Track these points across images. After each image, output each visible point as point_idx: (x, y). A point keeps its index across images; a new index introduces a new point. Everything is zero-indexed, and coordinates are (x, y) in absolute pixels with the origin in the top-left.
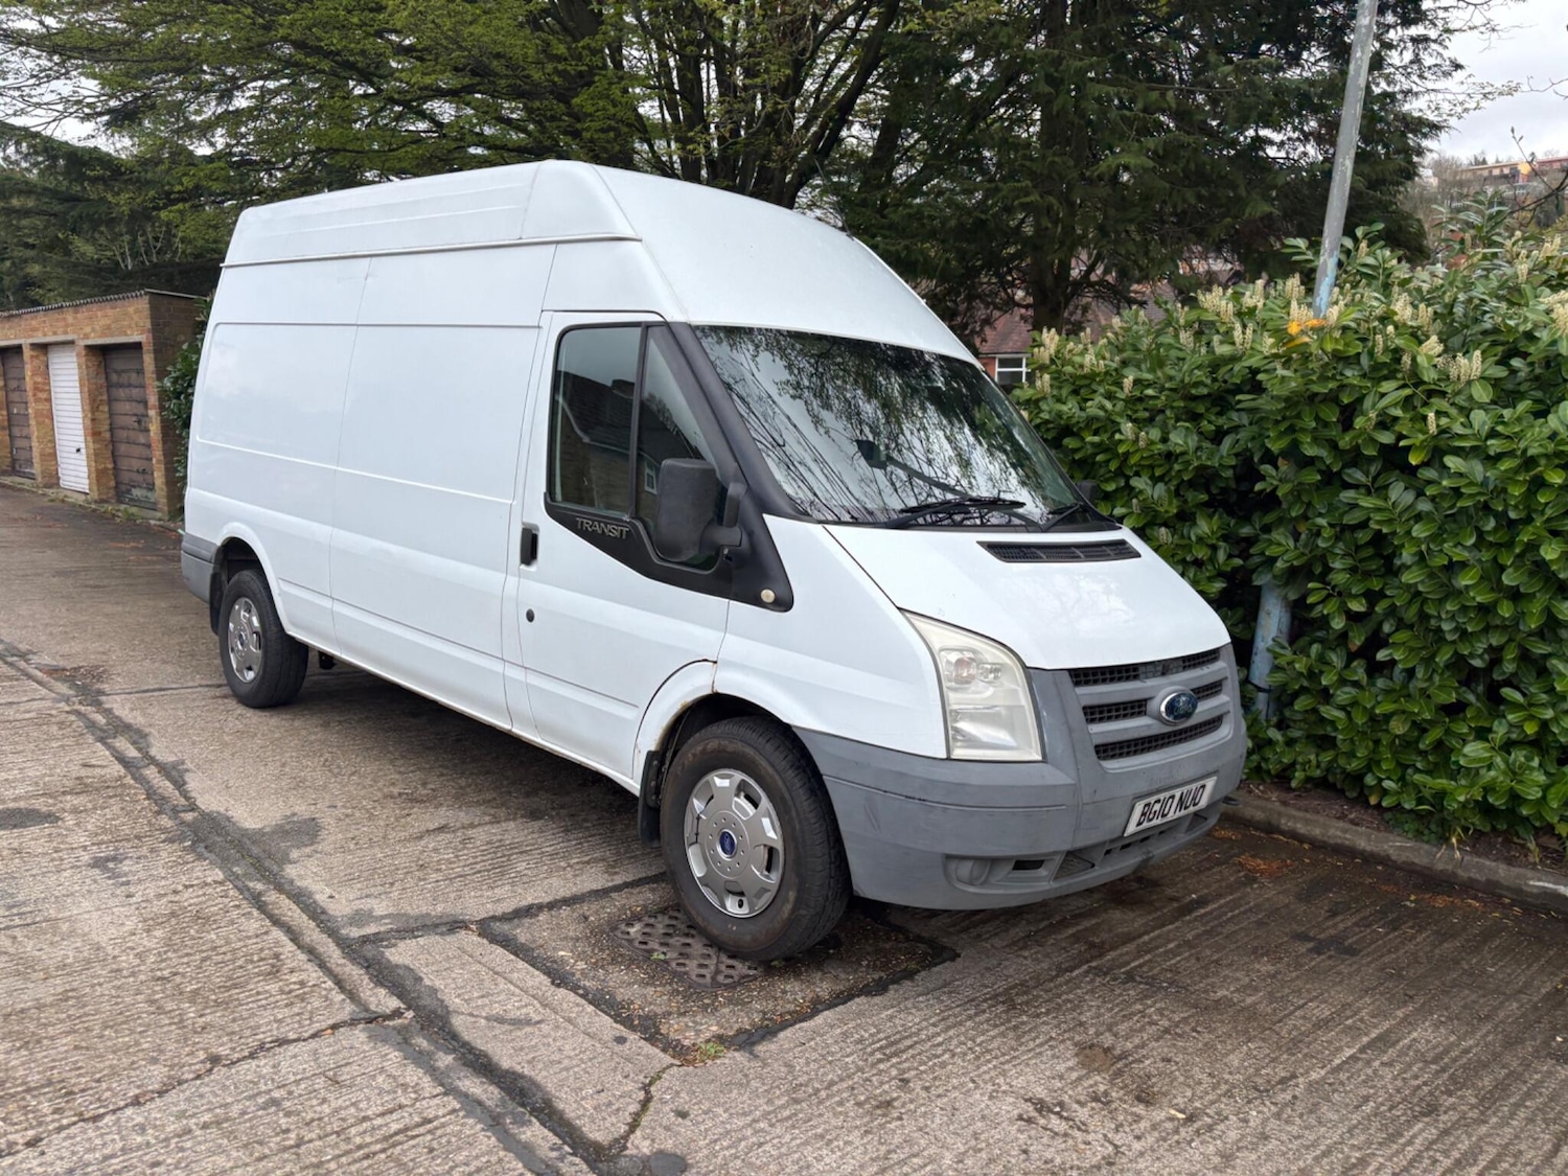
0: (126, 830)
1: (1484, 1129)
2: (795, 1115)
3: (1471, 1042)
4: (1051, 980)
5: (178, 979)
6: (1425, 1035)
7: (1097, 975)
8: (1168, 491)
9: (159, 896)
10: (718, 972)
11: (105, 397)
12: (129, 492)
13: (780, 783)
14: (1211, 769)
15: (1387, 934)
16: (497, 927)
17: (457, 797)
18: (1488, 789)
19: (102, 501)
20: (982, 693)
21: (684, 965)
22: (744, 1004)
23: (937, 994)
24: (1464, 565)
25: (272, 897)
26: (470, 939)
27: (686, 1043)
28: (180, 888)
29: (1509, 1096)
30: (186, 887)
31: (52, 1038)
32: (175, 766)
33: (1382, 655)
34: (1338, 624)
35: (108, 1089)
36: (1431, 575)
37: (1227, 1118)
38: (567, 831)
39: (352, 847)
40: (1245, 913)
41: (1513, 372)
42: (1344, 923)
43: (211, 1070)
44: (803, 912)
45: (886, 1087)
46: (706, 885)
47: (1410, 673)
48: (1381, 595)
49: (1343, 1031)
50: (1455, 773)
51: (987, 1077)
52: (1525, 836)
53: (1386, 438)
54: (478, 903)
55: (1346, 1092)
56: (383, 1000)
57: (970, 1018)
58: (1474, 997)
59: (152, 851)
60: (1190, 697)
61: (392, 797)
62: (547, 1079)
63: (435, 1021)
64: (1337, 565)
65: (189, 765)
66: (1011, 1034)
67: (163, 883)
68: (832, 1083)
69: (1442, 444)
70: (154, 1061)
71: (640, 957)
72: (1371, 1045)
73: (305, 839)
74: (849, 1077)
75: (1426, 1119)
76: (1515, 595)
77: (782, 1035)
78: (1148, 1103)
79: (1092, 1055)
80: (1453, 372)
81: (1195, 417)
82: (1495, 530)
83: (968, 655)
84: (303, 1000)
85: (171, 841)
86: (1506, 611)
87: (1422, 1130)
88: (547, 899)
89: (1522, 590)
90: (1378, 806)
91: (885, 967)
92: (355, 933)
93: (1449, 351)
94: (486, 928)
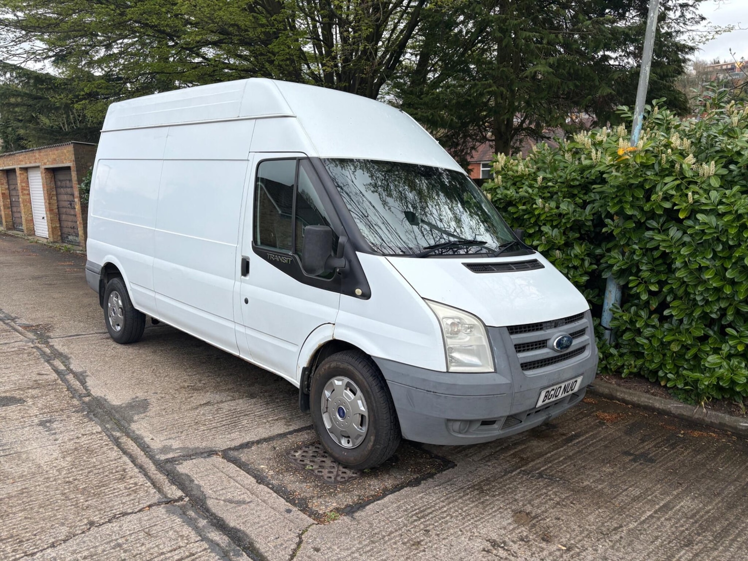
0: (56, 406)
1: (716, 553)
2: (372, 549)
3: (710, 507)
4: (501, 477)
5: (76, 482)
6: (687, 504)
7: (523, 474)
8: (560, 232)
9: (70, 440)
10: (338, 475)
11: (55, 193)
12: (67, 237)
13: (366, 383)
14: (580, 372)
15: (670, 451)
16: (231, 453)
17: (215, 387)
18: (719, 379)
19: (54, 242)
20: (465, 339)
21: (321, 472)
22: (350, 492)
23: (445, 485)
24: (707, 268)
25: (124, 439)
26: (218, 460)
27: (321, 512)
28: (80, 436)
29: (729, 535)
30: (83, 435)
31: (14, 513)
32: (82, 374)
33: (666, 313)
34: (644, 297)
35: (40, 539)
36: (691, 273)
37: (587, 549)
38: (267, 404)
39: (164, 413)
40: (597, 441)
41: (731, 171)
42: (648, 446)
43: (90, 528)
44: (378, 447)
45: (418, 534)
46: (332, 433)
47: (681, 321)
48: (665, 283)
49: (646, 503)
50: (703, 370)
51: (468, 528)
52: (738, 400)
53: (667, 205)
54: (223, 442)
55: (647, 534)
56: (174, 492)
57: (461, 498)
58: (712, 484)
59: (68, 417)
60: (569, 338)
61: (184, 388)
62: (251, 532)
63: (199, 503)
64: (644, 268)
65: (88, 373)
66: (481, 506)
67: (72, 433)
68: (391, 533)
69: (696, 208)
70: (63, 524)
71: (300, 469)
72: (660, 509)
73: (141, 410)
74: (400, 529)
75: (687, 548)
76: (732, 283)
77: (368, 507)
78: (547, 541)
79: (521, 516)
80: (701, 172)
81: (573, 196)
82: (723, 250)
83: (457, 320)
84: (135, 493)
85: (77, 412)
86: (728, 290)
87: (685, 554)
88: (257, 439)
89: (736, 280)
90: (665, 386)
91: (419, 471)
92: (163, 457)
93: (699, 161)
94: (226, 454)
